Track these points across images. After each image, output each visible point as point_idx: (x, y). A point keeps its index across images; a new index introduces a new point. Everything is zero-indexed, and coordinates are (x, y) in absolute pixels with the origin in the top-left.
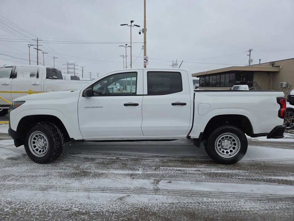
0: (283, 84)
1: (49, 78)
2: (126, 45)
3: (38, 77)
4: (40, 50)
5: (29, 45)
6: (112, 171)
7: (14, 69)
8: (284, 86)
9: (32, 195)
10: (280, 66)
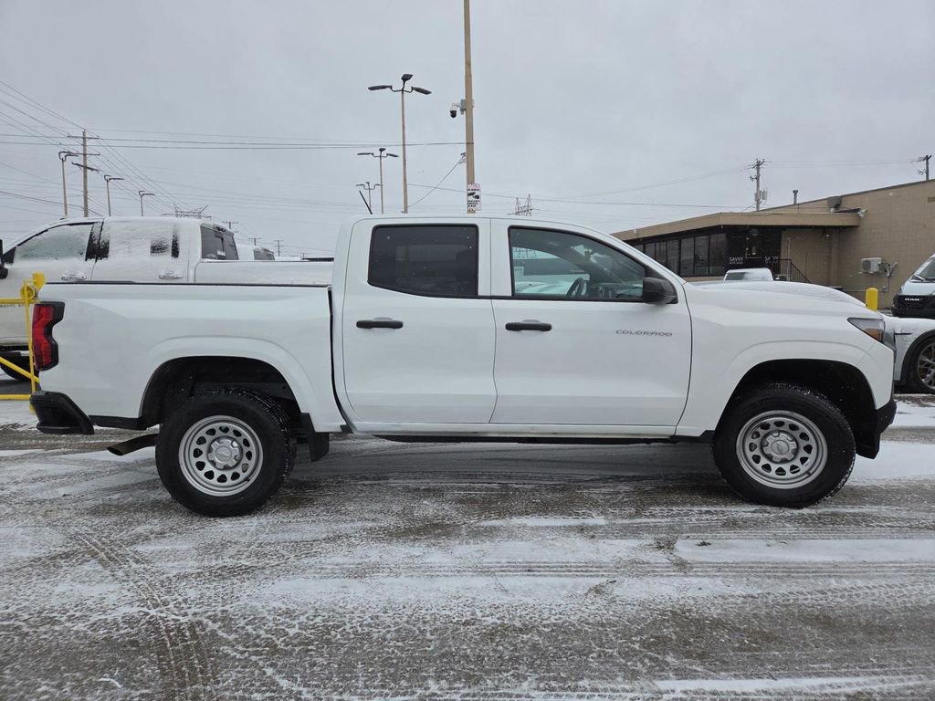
0: (872, 263)
1: (208, 255)
2: (381, 150)
3: (175, 253)
4: (92, 169)
5: (63, 155)
6: (516, 521)
7: (96, 230)
8: (874, 268)
9: (335, 589)
10: (859, 210)
